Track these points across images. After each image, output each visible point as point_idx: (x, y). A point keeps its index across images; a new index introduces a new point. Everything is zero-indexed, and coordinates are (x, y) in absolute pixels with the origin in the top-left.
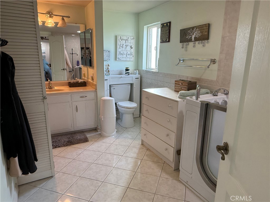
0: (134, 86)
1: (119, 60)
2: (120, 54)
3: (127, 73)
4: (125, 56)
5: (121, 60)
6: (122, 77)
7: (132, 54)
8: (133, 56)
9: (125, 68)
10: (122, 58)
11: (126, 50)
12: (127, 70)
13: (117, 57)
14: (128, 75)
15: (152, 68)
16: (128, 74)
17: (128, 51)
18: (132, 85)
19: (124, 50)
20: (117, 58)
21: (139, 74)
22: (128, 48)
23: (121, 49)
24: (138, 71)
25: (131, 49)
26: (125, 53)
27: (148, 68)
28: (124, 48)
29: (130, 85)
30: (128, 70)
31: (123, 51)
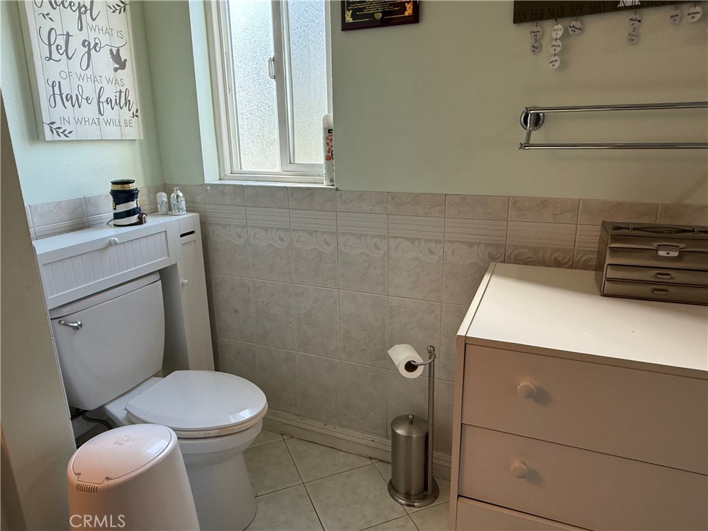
0: (182, 280)
1: (57, 138)
2: (58, 97)
3: (129, 213)
4: (89, 111)
5: (72, 137)
6: (116, 244)
7: (127, 102)
8: (134, 110)
9: (110, 187)
10: (78, 122)
11: (89, 72)
12: (123, 193)
13: (46, 120)
14: (140, 222)
15: (244, 169)
16: (134, 219)
17: (105, 84)
18: (165, 275)
19: (79, 71)
20: (47, 128)
21: (188, 211)
22: (103, 61)
23: (63, 65)
24: (181, 194)
25: (116, 70)
26: (89, 90)
27: (228, 171)
28: (76, 59)
29: (157, 277)
30: (130, 195)
31: (76, 82)
